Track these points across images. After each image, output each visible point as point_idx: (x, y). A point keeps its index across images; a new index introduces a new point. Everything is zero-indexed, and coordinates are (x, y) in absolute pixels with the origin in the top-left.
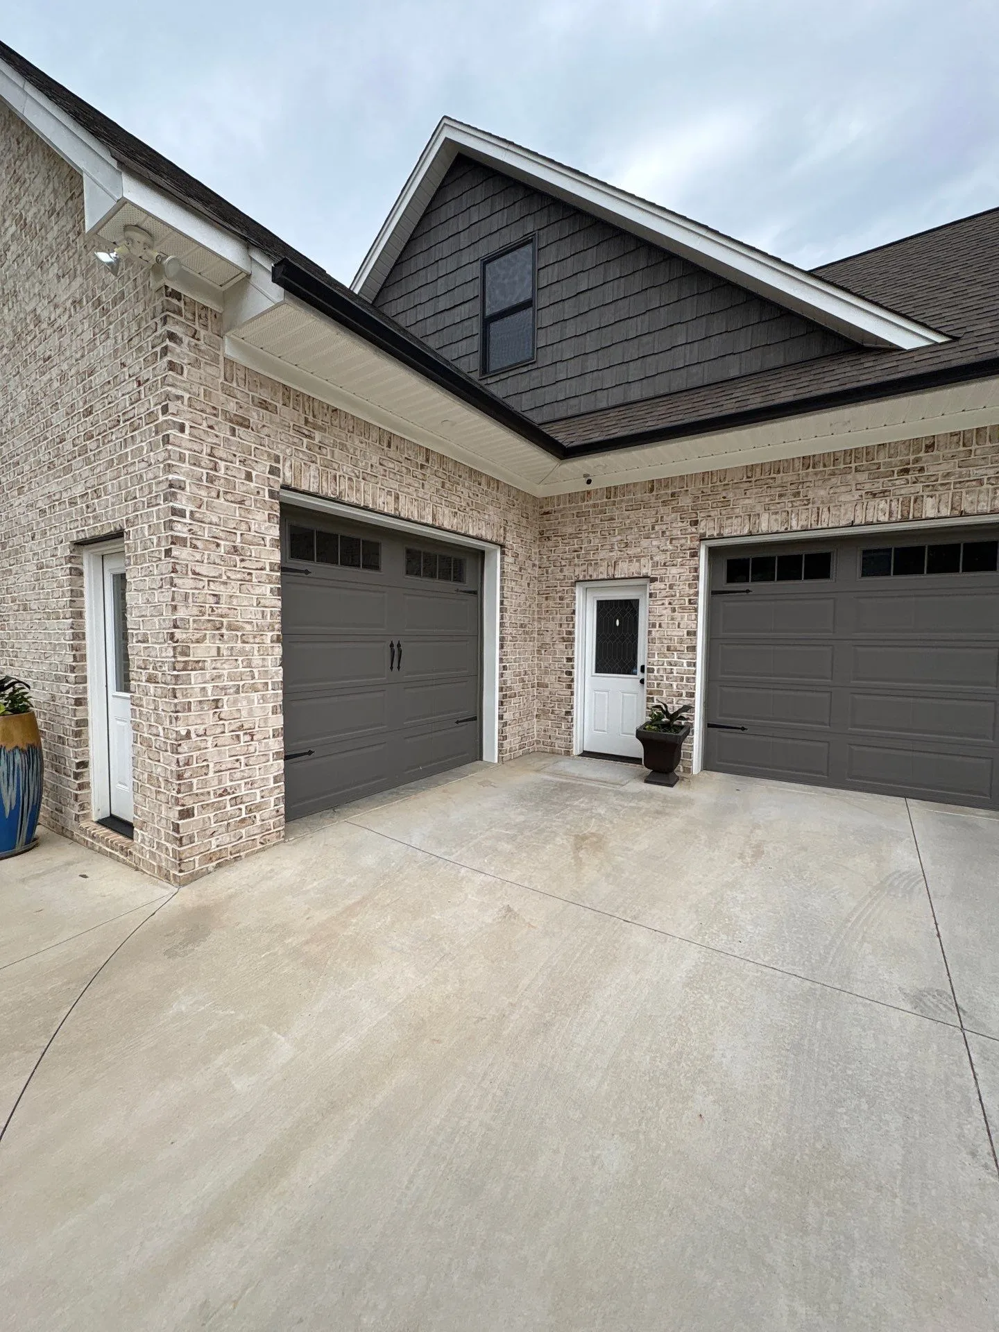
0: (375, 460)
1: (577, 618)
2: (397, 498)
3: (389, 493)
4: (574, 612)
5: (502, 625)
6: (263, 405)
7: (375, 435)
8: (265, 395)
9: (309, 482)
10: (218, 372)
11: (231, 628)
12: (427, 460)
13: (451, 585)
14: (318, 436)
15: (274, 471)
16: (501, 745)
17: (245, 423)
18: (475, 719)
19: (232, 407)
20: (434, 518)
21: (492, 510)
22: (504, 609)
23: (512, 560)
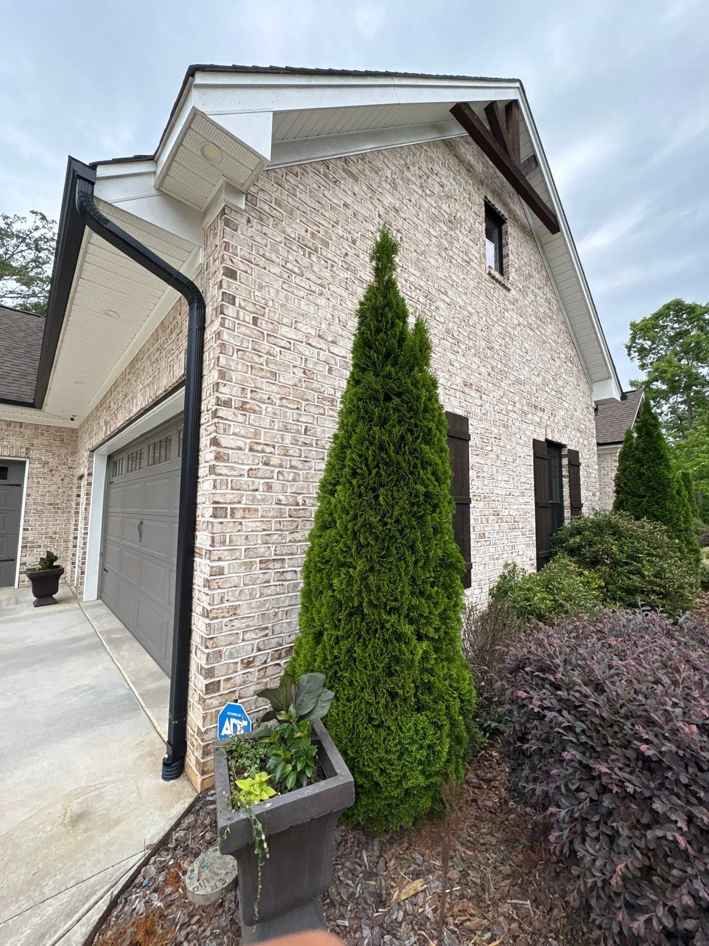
1: (81, 499)
4: (79, 496)
5: (26, 504)
16: (19, 577)
18: (12, 560)
21: (12, 439)
22: (28, 495)
23: (38, 466)
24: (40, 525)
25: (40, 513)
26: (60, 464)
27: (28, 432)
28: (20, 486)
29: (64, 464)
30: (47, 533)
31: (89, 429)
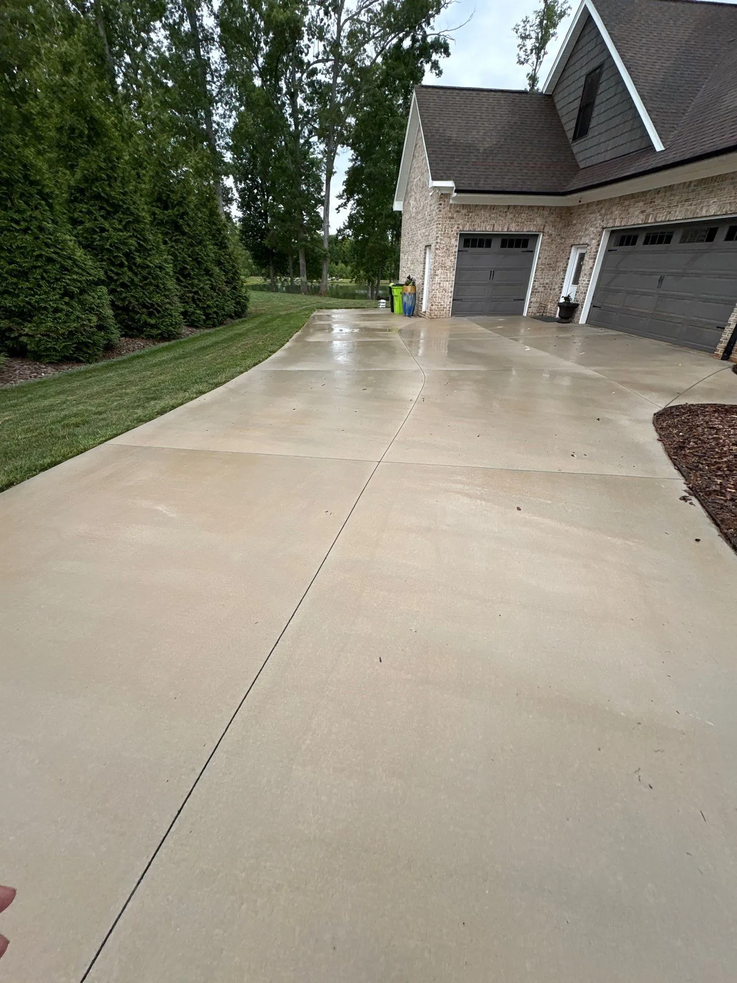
0: (488, 215)
1: (570, 261)
2: (494, 226)
3: (491, 225)
4: (569, 259)
5: (537, 264)
6: (458, 212)
7: (489, 208)
8: (458, 209)
9: (467, 228)
10: (448, 208)
11: (445, 267)
12: (509, 208)
13: (521, 249)
14: (470, 214)
15: (458, 228)
16: (528, 310)
17: (452, 218)
18: (523, 300)
19: (450, 215)
21: (538, 219)
22: (539, 258)
23: (547, 237)
24: (541, 278)
25: (543, 270)
26: (557, 235)
27: (546, 213)
28: (532, 252)
29: (559, 235)
30: (543, 284)
31: (603, 211)
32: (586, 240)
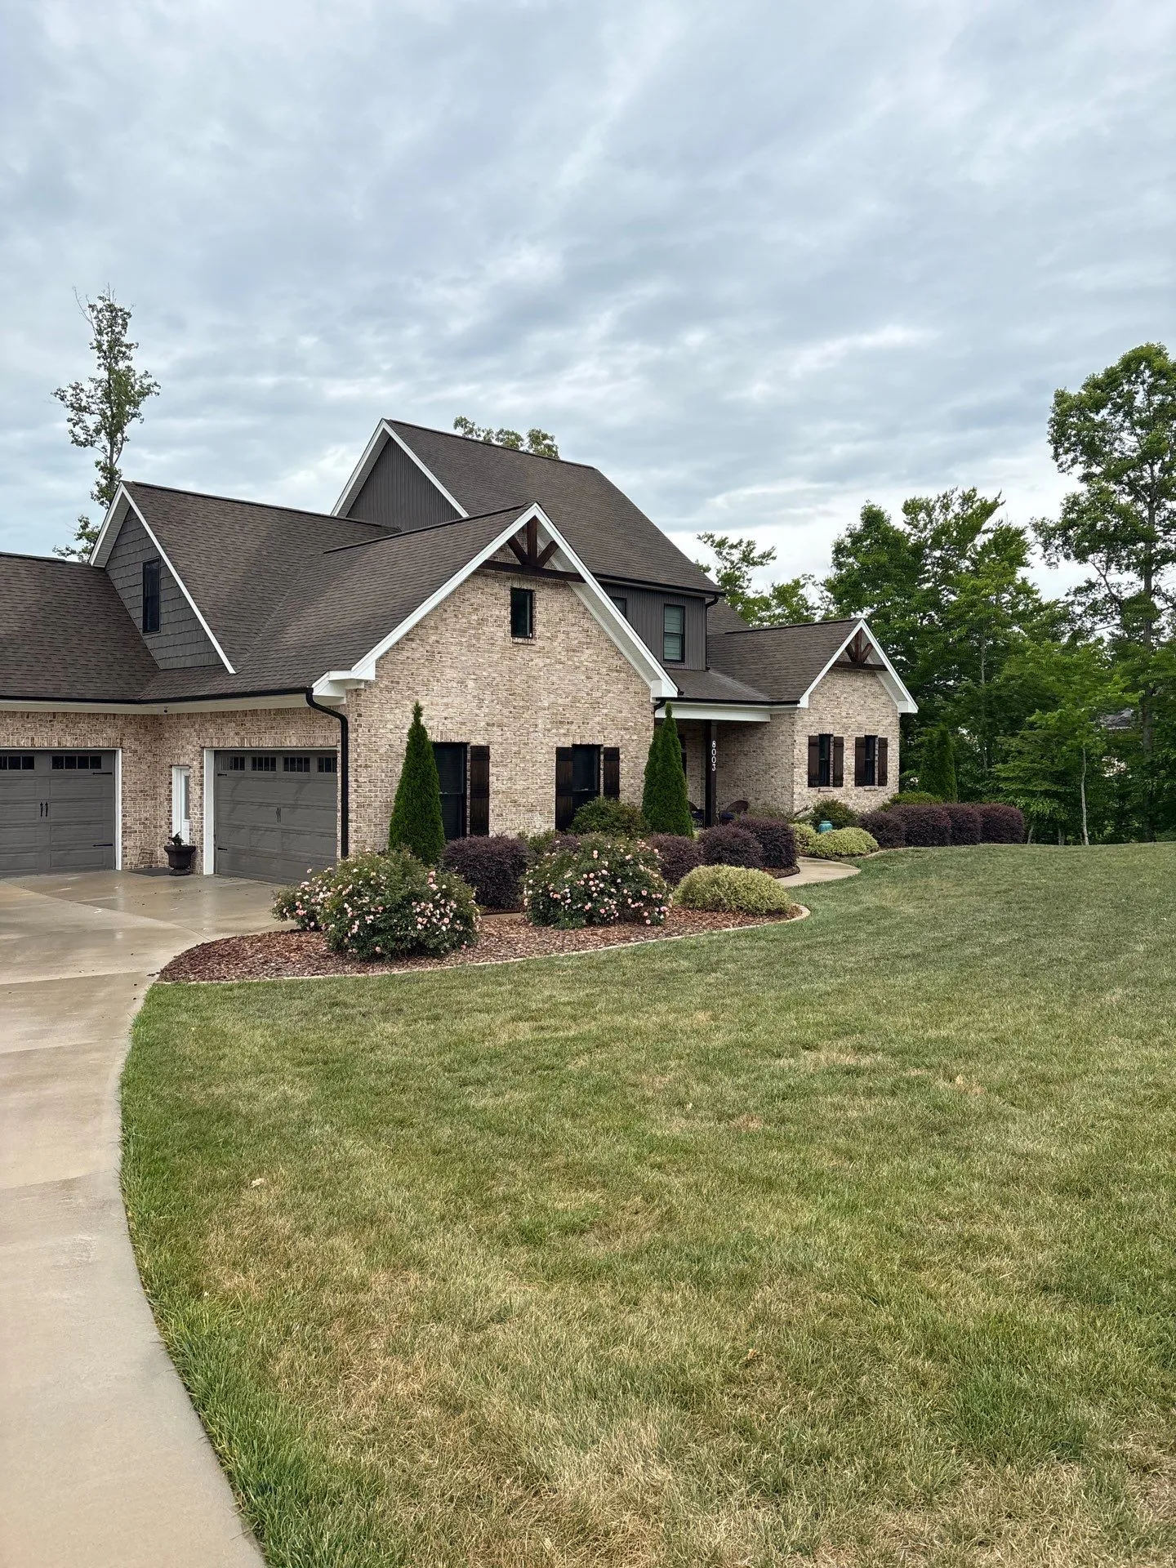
0: (19, 725)
1: (173, 787)
2: (33, 739)
3: (28, 738)
4: (171, 783)
5: (123, 791)
7: (18, 716)
12: (54, 717)
13: (89, 771)
16: (123, 860)
18: (111, 845)
20: (59, 743)
21: (109, 731)
22: (124, 783)
23: (130, 755)
24: (135, 812)
25: (134, 800)
26: (146, 752)
27: (119, 722)
28: (111, 774)
29: (150, 751)
30: (140, 819)
31: (197, 727)
32: (184, 760)
